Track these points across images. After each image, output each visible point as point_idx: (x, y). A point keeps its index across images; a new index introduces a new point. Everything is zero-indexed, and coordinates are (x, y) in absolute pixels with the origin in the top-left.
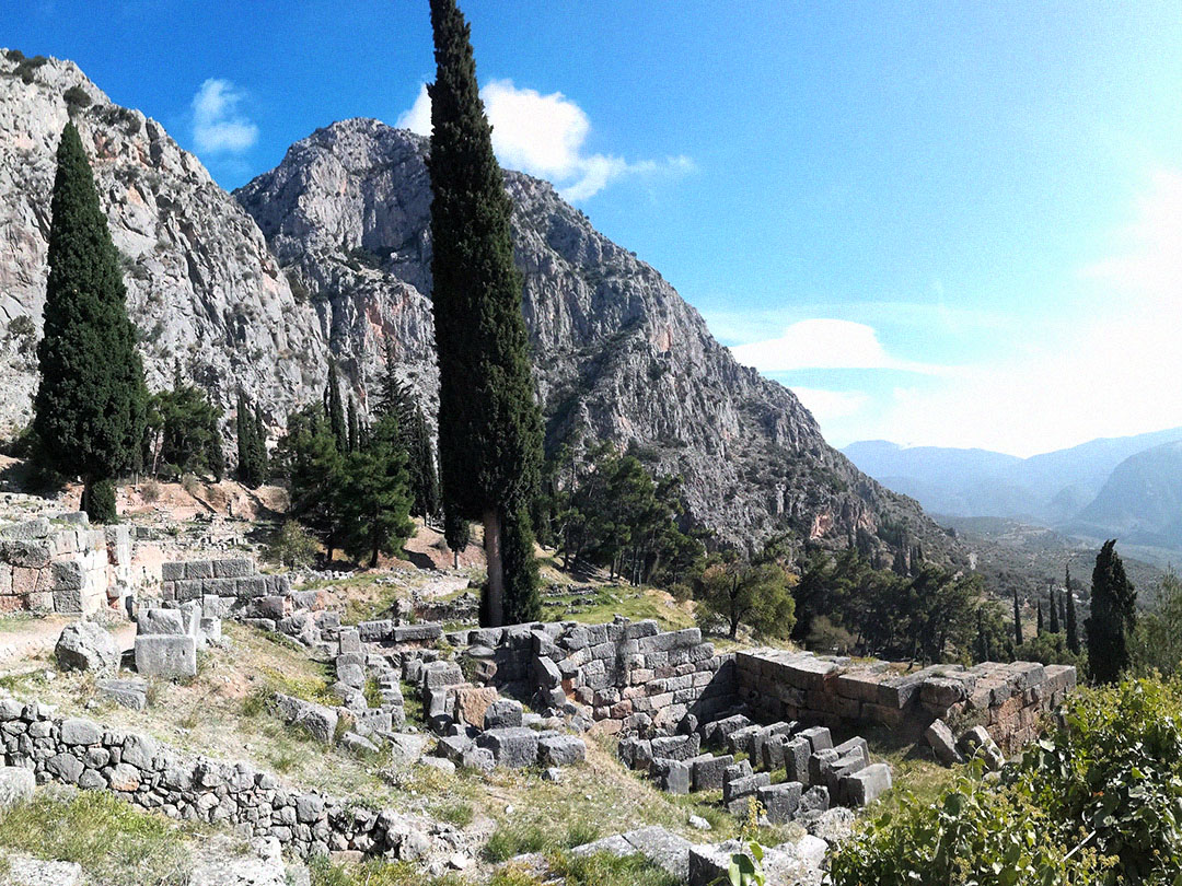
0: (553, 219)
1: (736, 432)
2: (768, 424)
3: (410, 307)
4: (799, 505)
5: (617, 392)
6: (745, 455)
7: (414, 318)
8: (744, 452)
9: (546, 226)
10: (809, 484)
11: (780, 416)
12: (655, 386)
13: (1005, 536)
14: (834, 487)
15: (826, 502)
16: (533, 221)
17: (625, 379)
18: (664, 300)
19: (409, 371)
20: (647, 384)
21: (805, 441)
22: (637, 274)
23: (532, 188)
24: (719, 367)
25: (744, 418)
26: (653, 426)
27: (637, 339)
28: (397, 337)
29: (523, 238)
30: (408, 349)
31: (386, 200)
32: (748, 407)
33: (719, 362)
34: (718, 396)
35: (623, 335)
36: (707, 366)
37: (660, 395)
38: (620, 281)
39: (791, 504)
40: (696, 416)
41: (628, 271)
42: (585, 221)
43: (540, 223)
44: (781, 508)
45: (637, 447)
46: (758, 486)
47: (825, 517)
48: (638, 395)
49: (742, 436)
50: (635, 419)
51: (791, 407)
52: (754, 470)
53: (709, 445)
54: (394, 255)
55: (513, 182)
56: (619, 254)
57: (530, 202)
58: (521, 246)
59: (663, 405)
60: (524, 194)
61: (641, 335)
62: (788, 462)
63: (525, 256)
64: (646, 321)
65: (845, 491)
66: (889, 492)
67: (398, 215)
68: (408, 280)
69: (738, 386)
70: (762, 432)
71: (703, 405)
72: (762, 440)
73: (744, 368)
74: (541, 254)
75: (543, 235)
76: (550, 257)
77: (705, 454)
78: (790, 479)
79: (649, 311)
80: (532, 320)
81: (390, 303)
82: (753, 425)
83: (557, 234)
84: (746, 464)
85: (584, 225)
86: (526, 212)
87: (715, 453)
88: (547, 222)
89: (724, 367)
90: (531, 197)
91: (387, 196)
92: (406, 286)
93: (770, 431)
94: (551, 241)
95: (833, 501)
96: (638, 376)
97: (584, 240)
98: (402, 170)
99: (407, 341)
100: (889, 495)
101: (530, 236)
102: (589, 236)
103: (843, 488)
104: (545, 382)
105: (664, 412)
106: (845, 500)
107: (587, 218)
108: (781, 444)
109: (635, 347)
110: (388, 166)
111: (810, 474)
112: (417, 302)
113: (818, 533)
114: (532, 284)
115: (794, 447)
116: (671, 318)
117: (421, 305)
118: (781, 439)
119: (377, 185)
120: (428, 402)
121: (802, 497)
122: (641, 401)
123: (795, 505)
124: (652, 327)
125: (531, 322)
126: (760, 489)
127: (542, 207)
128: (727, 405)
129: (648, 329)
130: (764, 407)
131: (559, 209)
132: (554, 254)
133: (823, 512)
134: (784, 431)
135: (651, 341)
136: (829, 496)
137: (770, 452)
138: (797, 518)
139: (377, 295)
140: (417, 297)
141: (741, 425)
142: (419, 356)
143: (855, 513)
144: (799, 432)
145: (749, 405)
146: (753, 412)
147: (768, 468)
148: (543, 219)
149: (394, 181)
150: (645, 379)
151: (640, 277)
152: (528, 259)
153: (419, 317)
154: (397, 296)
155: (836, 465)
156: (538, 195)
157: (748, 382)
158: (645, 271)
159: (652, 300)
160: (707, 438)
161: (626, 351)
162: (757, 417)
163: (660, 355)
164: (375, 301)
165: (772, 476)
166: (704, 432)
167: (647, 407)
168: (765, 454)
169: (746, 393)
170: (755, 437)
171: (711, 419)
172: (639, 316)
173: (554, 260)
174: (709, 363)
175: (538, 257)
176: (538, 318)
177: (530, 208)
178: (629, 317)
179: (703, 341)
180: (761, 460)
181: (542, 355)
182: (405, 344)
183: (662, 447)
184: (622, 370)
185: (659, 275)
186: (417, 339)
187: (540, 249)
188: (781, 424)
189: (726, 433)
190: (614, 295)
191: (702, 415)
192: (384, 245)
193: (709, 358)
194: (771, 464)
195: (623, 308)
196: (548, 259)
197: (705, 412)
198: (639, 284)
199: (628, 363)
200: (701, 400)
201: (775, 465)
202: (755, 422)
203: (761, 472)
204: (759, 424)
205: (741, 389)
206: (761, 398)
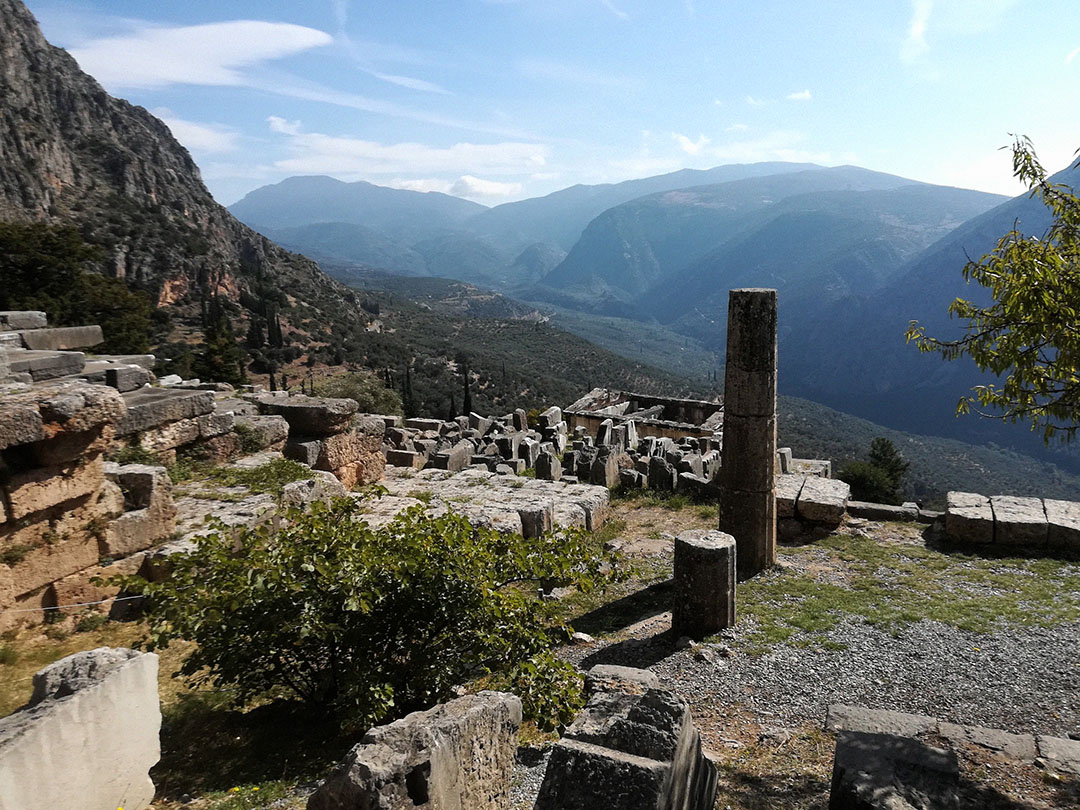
1: (69, 180)
2: (115, 169)
4: (145, 269)
6: (78, 208)
8: (77, 204)
10: (158, 246)
11: (129, 161)
13: (448, 301)
14: (189, 250)
15: (177, 267)
21: (165, 192)
24: (51, 92)
25: (83, 161)
32: (91, 148)
33: (50, 86)
34: (41, 134)
36: (34, 90)
39: (135, 267)
40: (8, 159)
44: (121, 271)
47: (177, 283)
49: (78, 184)
51: (154, 146)
52: (88, 228)
53: (25, 197)
62: (135, 219)
65: (205, 254)
66: (281, 251)
69: (78, 120)
70: (106, 179)
71: (19, 146)
72: (105, 189)
77: (21, 206)
78: (134, 239)
82: (95, 170)
84: (78, 220)
87: (33, 206)
89: (58, 93)
93: (118, 180)
95: (186, 266)
100: (283, 254)
103: (201, 250)
106: (203, 264)
108: (131, 195)
111: (161, 234)
113: (170, 300)
115: (147, 198)
118: (131, 189)
121: (148, 259)
123: (139, 270)
128: (55, 146)
130: (111, 148)
133: (174, 278)
134: (135, 180)
136: (182, 260)
137: (113, 206)
138: (142, 283)
141: (76, 171)
143: (214, 279)
144: (158, 182)
145: (91, 144)
146: (97, 153)
147: (107, 226)
155: (211, 220)
157: (91, 113)
160: (23, 187)
162: (101, 161)
165: (112, 235)
166: (19, 179)
168: (107, 208)
169: (87, 127)
170: (94, 183)
171: (31, 164)
174: (36, 86)
179: (27, 55)
180: (99, 215)
188: (131, 172)
189: (55, 180)
191: (18, 158)
193: (37, 80)
194: (111, 221)
197: (21, 154)
200: (17, 139)
201: (117, 222)
202: (98, 166)
203: (98, 230)
204: (103, 170)
205: (80, 123)
206: (109, 135)
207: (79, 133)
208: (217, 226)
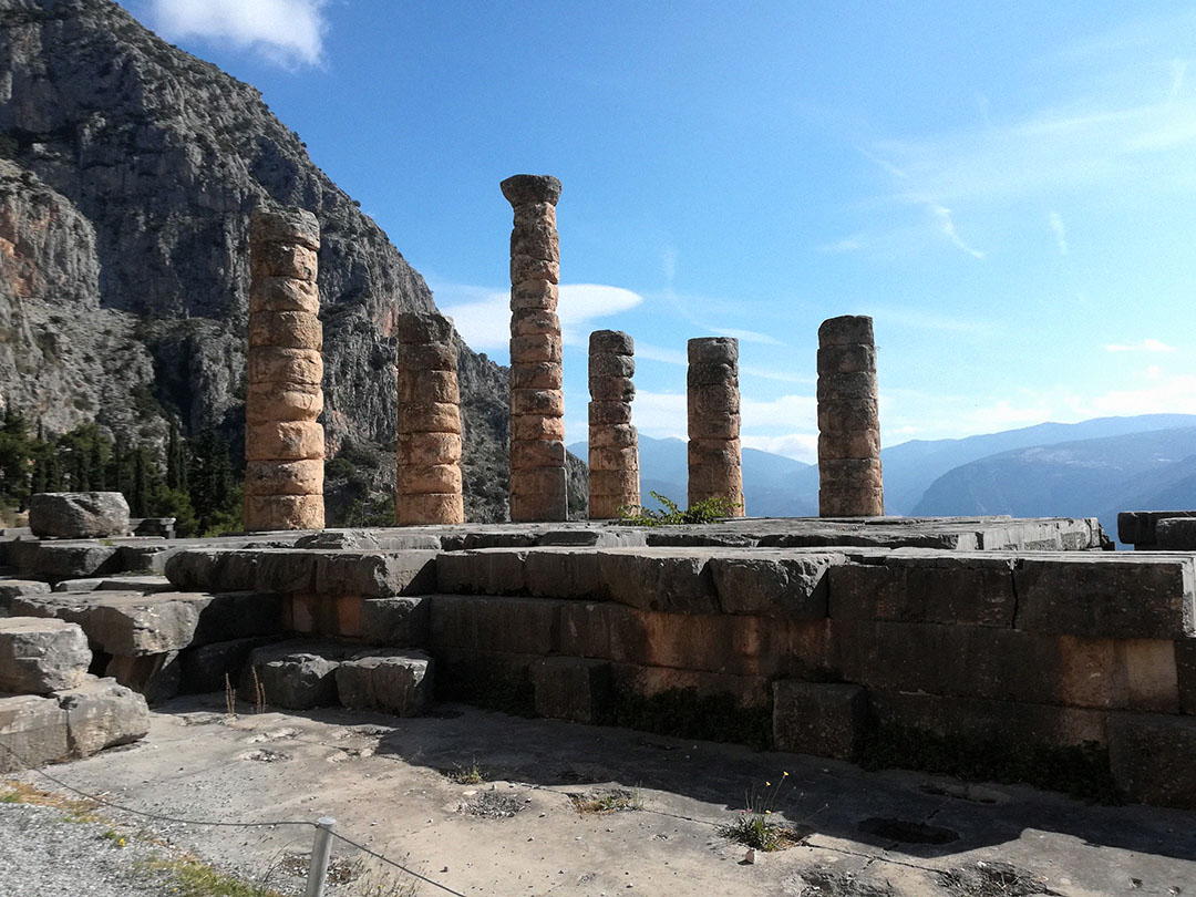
0: (262, 143)
2: (498, 425)
3: (60, 227)
5: (333, 380)
6: (471, 462)
7: (64, 242)
8: (470, 459)
9: (252, 150)
12: (376, 378)
16: (234, 140)
17: (342, 365)
18: (391, 272)
19: (53, 313)
20: (368, 374)
22: (362, 235)
23: (234, 95)
25: (472, 417)
26: (371, 424)
27: (359, 318)
28: (37, 264)
29: (223, 165)
30: (51, 282)
31: (29, 65)
32: (476, 404)
35: (341, 309)
37: (381, 388)
38: (342, 241)
41: (352, 230)
42: (301, 148)
43: (244, 145)
45: (351, 448)
46: (485, 500)
48: (357, 386)
49: (468, 438)
50: (351, 415)
52: (481, 482)
54: (38, 147)
55: (209, 83)
56: (343, 206)
57: (231, 113)
58: (219, 175)
59: (384, 401)
60: (223, 102)
61: (363, 313)
63: (224, 188)
64: (369, 296)
65: (583, 509)
67: (45, 90)
68: (57, 186)
70: (490, 434)
72: (491, 445)
73: (474, 356)
74: (246, 190)
75: (247, 161)
76: (258, 196)
79: (374, 284)
80: (226, 271)
81: (30, 216)
82: (481, 425)
83: (266, 163)
85: (300, 154)
86: (226, 127)
88: (253, 143)
90: (234, 108)
91: (32, 59)
92: (56, 197)
93: (501, 434)
94: (256, 169)
96: (358, 364)
97: (301, 179)
98: (56, 29)
99: (50, 271)
101: (232, 163)
102: (308, 175)
103: (579, 506)
104: (239, 354)
105: (385, 408)
107: (304, 145)
109: (356, 327)
110: (37, 17)
112: (70, 221)
114: (231, 227)
116: (397, 292)
117: (75, 227)
119: (17, 39)
120: (81, 361)
122: (359, 394)
124: (376, 305)
125: (226, 274)
126: (487, 503)
127: (247, 124)
129: (371, 306)
130: (494, 405)
131: (268, 128)
132: (263, 192)
135: (374, 321)
137: (499, 460)
139: (13, 201)
140: (70, 214)
141: (467, 427)
142: (66, 295)
145: (477, 401)
146: (481, 410)
147: (497, 480)
148: (249, 139)
149: (43, 40)
150: (366, 368)
151: (366, 240)
152: (228, 194)
153: (71, 242)
154: (42, 208)
155: (574, 475)
156: (242, 106)
157: (477, 373)
158: (371, 233)
159: (377, 270)
161: (346, 331)
162: (485, 416)
163: (384, 340)
164: (8, 209)
165: (500, 489)
167: (366, 401)
168: (494, 462)
169: (474, 386)
170: (483, 440)
172: (362, 288)
173: (262, 200)
175: (242, 193)
176: (235, 271)
177: (232, 122)
178: (350, 288)
180: (488, 469)
181: (237, 318)
182: (47, 276)
183: (381, 450)
184: (340, 354)
185: (387, 239)
186: (65, 271)
187: (245, 183)
190: (335, 257)
192: (19, 126)
194: (500, 475)
195: (344, 275)
196: (253, 198)
198: (363, 248)
199: (347, 346)
201: (505, 477)
202: (483, 422)
203: (489, 484)
204: (487, 425)
205: (469, 382)
206: (492, 393)
207: (467, 391)
208: (579, 481)
